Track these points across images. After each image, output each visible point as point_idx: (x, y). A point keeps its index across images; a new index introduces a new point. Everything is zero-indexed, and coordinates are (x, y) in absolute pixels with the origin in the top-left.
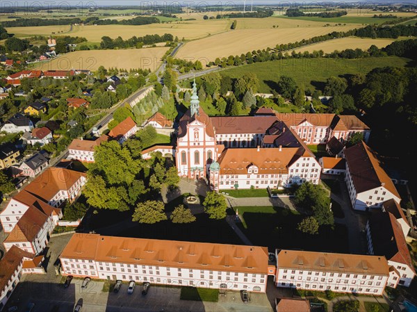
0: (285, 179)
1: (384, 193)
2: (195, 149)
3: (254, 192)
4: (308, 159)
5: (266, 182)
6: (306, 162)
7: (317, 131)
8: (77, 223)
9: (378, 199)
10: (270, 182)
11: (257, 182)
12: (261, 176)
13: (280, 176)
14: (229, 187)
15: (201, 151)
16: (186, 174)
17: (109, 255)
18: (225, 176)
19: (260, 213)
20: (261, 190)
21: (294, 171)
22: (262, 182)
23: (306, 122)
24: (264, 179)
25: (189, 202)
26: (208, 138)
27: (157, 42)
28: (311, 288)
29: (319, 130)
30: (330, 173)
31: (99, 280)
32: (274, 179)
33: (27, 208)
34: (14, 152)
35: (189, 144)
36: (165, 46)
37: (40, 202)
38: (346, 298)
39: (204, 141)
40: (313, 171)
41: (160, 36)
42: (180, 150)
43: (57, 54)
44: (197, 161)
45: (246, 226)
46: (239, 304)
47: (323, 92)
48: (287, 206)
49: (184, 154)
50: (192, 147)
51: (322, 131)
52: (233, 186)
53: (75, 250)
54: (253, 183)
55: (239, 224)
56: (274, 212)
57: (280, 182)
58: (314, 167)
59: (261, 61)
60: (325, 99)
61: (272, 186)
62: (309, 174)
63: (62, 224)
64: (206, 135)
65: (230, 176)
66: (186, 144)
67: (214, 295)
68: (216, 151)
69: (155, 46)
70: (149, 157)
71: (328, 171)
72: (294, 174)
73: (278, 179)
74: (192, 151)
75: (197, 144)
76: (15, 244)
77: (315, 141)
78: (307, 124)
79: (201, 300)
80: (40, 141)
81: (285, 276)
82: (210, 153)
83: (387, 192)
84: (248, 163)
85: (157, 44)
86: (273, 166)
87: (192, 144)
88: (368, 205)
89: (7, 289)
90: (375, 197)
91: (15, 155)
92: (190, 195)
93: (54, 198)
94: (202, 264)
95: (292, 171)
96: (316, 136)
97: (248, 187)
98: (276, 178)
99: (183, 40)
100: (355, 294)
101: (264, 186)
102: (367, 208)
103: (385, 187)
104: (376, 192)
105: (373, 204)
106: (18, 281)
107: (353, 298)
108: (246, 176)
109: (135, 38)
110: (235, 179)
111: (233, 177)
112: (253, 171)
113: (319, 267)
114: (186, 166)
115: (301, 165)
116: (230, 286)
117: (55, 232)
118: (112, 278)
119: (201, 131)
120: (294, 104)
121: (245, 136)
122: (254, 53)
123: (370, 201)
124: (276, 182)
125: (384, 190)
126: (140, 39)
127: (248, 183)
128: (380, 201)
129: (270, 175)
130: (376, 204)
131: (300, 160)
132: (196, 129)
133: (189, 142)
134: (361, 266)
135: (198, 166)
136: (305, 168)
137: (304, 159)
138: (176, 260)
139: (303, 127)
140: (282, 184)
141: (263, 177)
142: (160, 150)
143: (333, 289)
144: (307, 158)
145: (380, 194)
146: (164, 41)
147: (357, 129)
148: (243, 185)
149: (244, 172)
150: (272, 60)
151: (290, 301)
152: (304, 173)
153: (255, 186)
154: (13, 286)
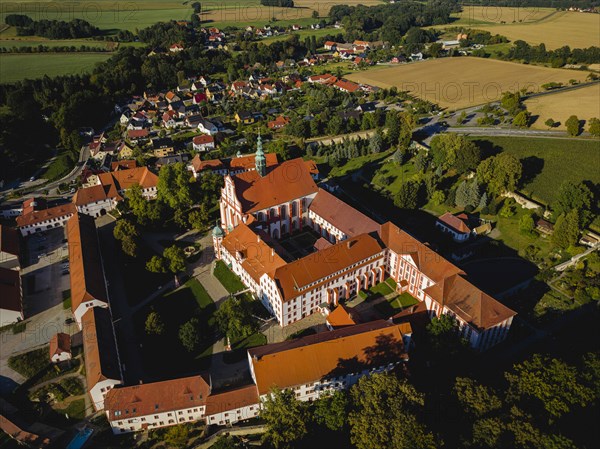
0: (258, 291)
5: (248, 281)
6: (270, 283)
11: (243, 275)
12: (244, 269)
21: (264, 286)
22: (245, 279)
23: (410, 257)
29: (425, 280)
33: (100, 184)
35: (227, 199)
39: (235, 203)
43: (425, 57)
45: (168, 294)
46: (62, 320)
52: (229, 263)
54: (240, 273)
56: (203, 306)
62: (274, 301)
64: (235, 196)
65: (227, 251)
68: (242, 219)
69: (585, 68)
72: (264, 291)
73: (254, 285)
75: (231, 203)
77: (419, 294)
78: (410, 260)
79: (63, 301)
96: (420, 286)
98: (253, 282)
108: (235, 260)
109: (566, 48)
110: (230, 258)
111: (229, 254)
115: (267, 283)
119: (232, 190)
126: (576, 51)
127: (237, 270)
129: (249, 276)
132: (230, 186)
133: (226, 196)
137: (268, 278)
139: (406, 262)
141: (245, 272)
147: (460, 313)
152: (270, 297)
153: (243, 278)
154: (56, 225)
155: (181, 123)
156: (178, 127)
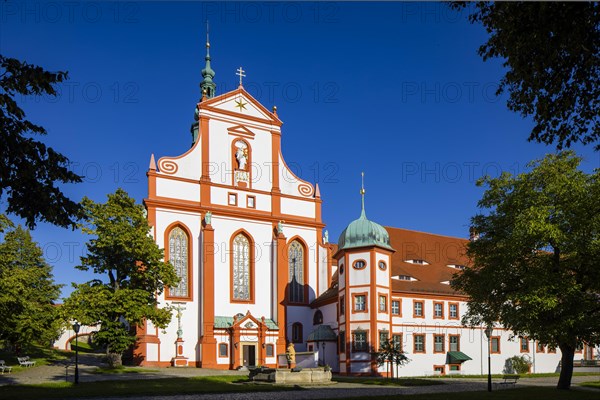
2: (234, 225)
15: (262, 234)
16: (190, 354)
35: (205, 195)
39: (275, 196)
44: (243, 287)
52: (441, 360)
65: (429, 305)
66: (193, 194)
68: (320, 243)
74: (223, 231)
87: (219, 197)
110: (446, 326)
119: (263, 143)
133: (205, 182)
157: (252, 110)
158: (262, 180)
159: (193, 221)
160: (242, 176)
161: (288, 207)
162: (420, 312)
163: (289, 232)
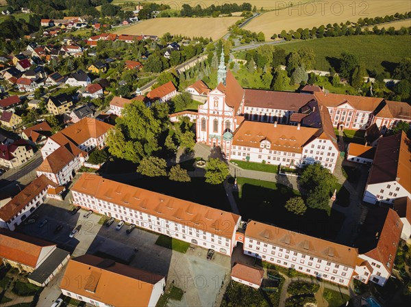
0: (297, 159)
1: (398, 189)
2: (214, 118)
3: (264, 167)
4: (325, 142)
5: (279, 159)
6: (322, 144)
7: (358, 115)
8: (97, 167)
9: (391, 194)
10: (282, 159)
11: (269, 158)
12: (273, 151)
13: (294, 155)
14: (241, 158)
15: (220, 120)
16: (205, 140)
17: (106, 195)
18: (237, 147)
19: (260, 187)
20: (272, 166)
21: (309, 152)
22: (274, 159)
23: (346, 104)
24: (277, 156)
25: (197, 166)
26: (227, 108)
27: (234, 12)
28: (275, 262)
29: (361, 114)
30: (355, 160)
31: (98, 214)
32: (287, 157)
33: (59, 146)
34: (68, 102)
35: (208, 112)
36: (241, 16)
37: (72, 145)
38: (309, 280)
39: (223, 111)
40: (329, 154)
41: (239, 5)
42: (201, 117)
43: (139, 20)
44: (216, 129)
45: (240, 196)
46: (203, 260)
47: (391, 75)
48: (291, 185)
49: (203, 121)
50: (212, 115)
51: (364, 116)
52: (245, 157)
53: (82, 186)
54: (265, 158)
55: (235, 192)
56: (275, 188)
57: (293, 161)
58: (330, 151)
59: (333, 36)
60: (392, 83)
61: (284, 164)
62: (325, 157)
63: (87, 165)
64: (225, 105)
65: (242, 147)
66: (206, 112)
67: (184, 247)
68: (234, 122)
69: (231, 16)
70: (178, 120)
71: (353, 159)
72: (309, 155)
73: (291, 158)
74: (212, 119)
75: (216, 113)
76: (44, 173)
77: (354, 125)
78: (347, 106)
79: (171, 249)
80: (91, 95)
81: (251, 246)
82: (228, 124)
83: (402, 188)
84: (263, 137)
85: (233, 14)
86: (287, 144)
87: (211, 112)
88: (379, 199)
89: (31, 206)
90: (387, 191)
91: (68, 105)
92: (202, 160)
93: (85, 143)
94: (177, 218)
95: (306, 151)
96: (356, 121)
97: (260, 161)
98: (289, 156)
99: (262, 10)
100: (319, 279)
101: (276, 163)
102: (378, 202)
103: (400, 182)
104: (389, 187)
105: (385, 198)
106: (42, 202)
107: (315, 281)
108: (258, 149)
109: (213, 6)
110: (247, 152)
111: (245, 149)
112: (265, 146)
113: (282, 244)
114: (206, 133)
115: (316, 147)
116: (200, 243)
117: (80, 170)
118: (108, 215)
119: (221, 99)
120: (351, 85)
121: (277, 111)
122: (329, 26)
123: (381, 194)
124: (288, 160)
125: (398, 185)
126: (218, 7)
127: (260, 157)
128: (392, 197)
129: (282, 153)
130: (388, 200)
131: (316, 142)
132: (216, 98)
133: (208, 110)
134: (327, 252)
135: (216, 134)
136: (321, 150)
137: (320, 141)
138: (156, 210)
139: (342, 109)
140: (295, 164)
141: (275, 153)
142: (189, 115)
143: (297, 268)
144: (323, 140)
145: (393, 189)
146: (241, 11)
147: (405, 118)
148: (254, 159)
149: (257, 146)
150: (346, 35)
151: (245, 267)
152: (319, 156)
153: (267, 161)
154: (37, 204)
155: (42, 84)
156: (42, 89)
157: (219, 93)
158: (220, 108)
159: (206, 117)
160: (216, 108)
161: (226, 114)
162: (240, 149)
163: (226, 119)
